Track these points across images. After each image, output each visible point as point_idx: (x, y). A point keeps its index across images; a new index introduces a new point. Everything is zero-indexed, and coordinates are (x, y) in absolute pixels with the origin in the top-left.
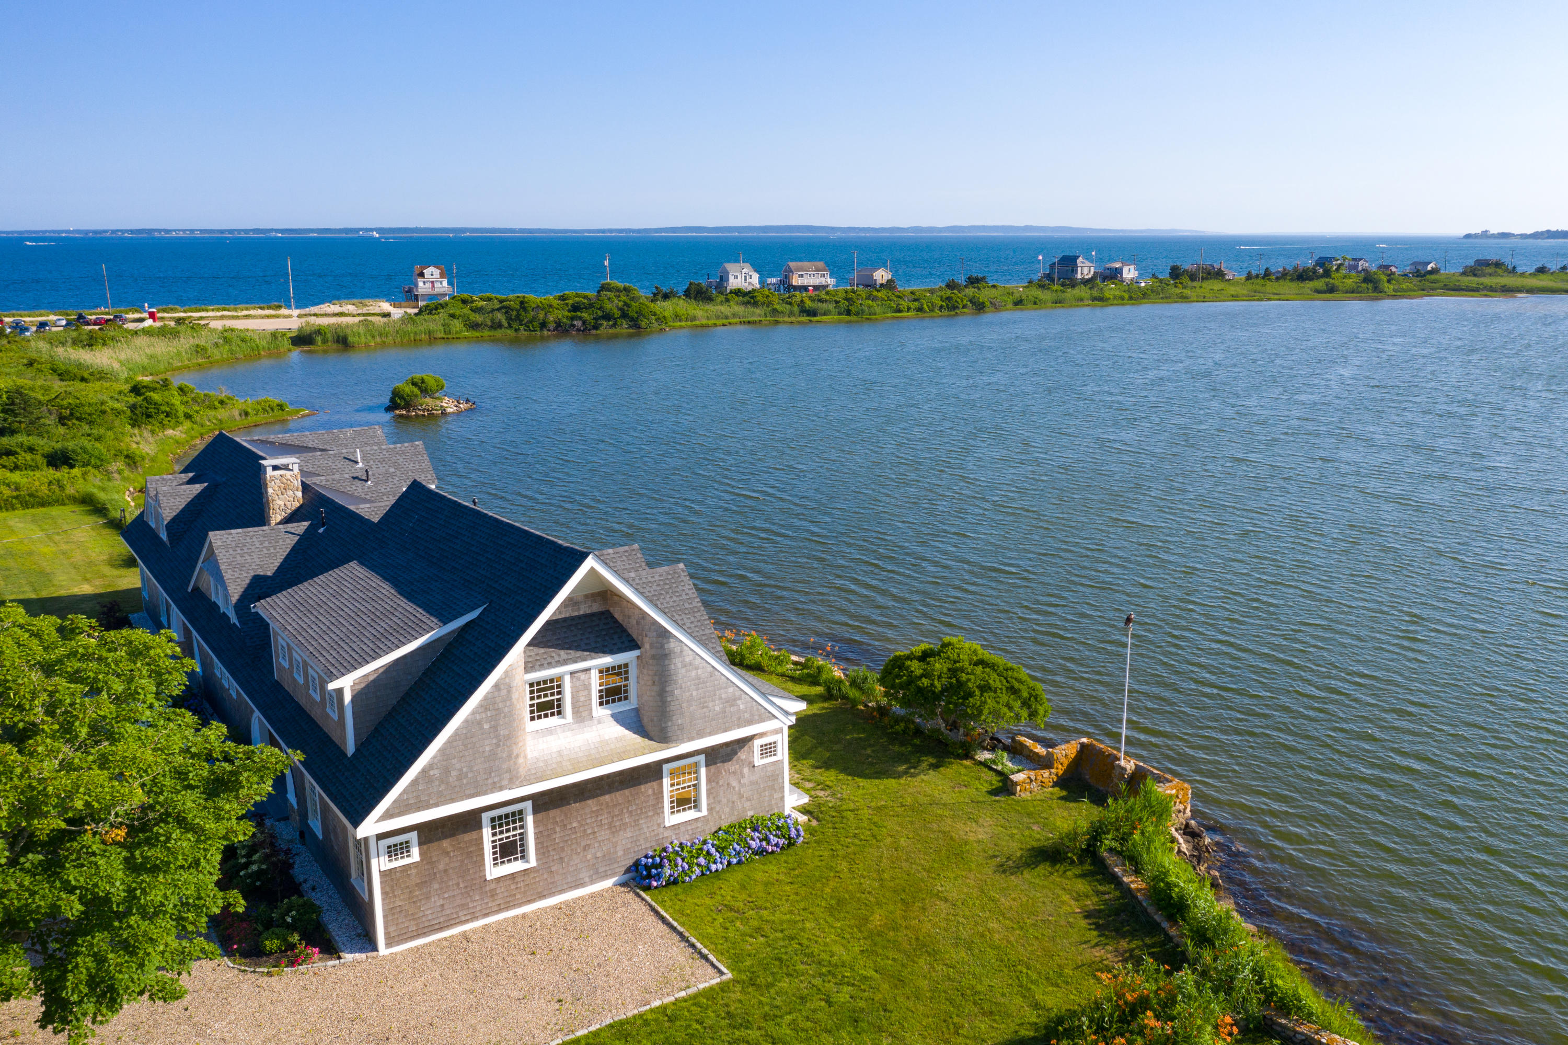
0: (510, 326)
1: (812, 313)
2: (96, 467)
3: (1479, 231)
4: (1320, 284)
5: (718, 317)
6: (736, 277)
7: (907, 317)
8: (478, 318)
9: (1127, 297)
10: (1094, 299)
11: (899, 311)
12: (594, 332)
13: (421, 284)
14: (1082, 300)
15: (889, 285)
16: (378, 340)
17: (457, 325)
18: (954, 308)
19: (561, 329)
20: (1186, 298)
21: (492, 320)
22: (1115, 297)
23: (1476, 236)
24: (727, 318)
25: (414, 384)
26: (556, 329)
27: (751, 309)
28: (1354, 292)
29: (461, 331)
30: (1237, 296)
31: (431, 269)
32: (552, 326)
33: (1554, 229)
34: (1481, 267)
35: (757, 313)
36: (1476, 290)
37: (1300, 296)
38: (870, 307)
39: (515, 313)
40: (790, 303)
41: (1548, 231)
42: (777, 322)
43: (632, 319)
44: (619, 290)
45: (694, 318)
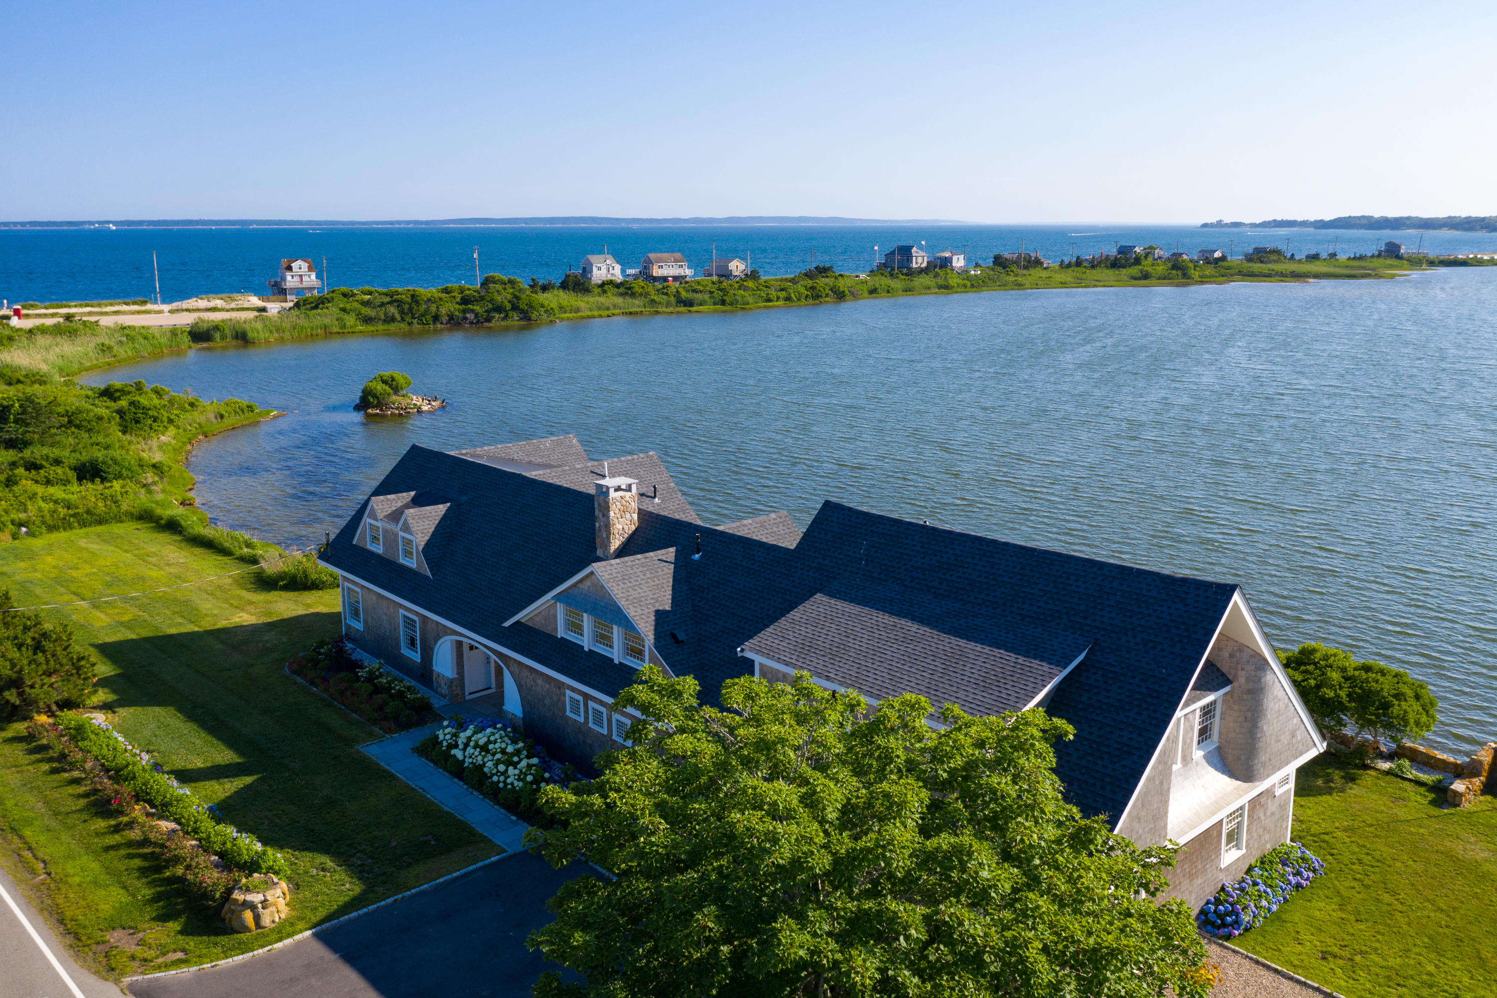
0: (403, 320)
1: (689, 303)
2: (131, 478)
3: (1214, 221)
4: (1134, 271)
5: (599, 309)
6: (599, 269)
7: (778, 307)
8: (367, 311)
9: (969, 284)
10: (940, 287)
11: (769, 300)
12: (486, 324)
13: (289, 278)
14: (929, 288)
15: (753, 275)
16: (276, 335)
17: (350, 320)
18: (818, 297)
19: (455, 323)
20: (1021, 285)
21: (386, 314)
22: (958, 285)
23: (1212, 225)
24: (608, 309)
25: (384, 382)
26: (448, 322)
27: (629, 300)
28: (1164, 279)
29: (355, 326)
30: (1065, 283)
31: (299, 262)
32: (445, 319)
33: (1279, 219)
34: (1260, 255)
35: (636, 304)
36: (1269, 276)
37: (1119, 283)
38: (743, 297)
39: (406, 307)
40: (666, 294)
41: (1275, 221)
42: (657, 313)
43: (522, 311)
44: (503, 283)
45: (578, 310)
